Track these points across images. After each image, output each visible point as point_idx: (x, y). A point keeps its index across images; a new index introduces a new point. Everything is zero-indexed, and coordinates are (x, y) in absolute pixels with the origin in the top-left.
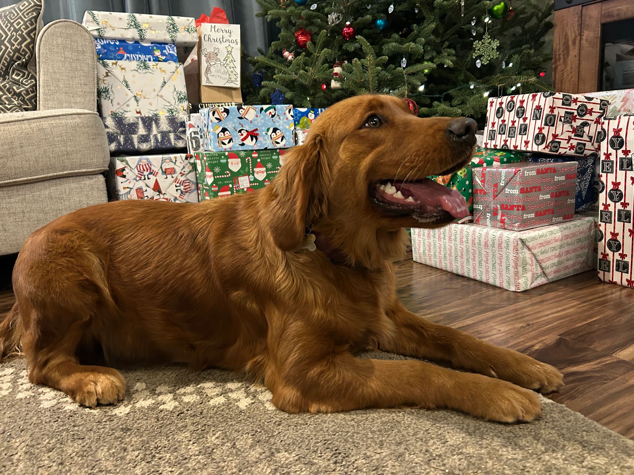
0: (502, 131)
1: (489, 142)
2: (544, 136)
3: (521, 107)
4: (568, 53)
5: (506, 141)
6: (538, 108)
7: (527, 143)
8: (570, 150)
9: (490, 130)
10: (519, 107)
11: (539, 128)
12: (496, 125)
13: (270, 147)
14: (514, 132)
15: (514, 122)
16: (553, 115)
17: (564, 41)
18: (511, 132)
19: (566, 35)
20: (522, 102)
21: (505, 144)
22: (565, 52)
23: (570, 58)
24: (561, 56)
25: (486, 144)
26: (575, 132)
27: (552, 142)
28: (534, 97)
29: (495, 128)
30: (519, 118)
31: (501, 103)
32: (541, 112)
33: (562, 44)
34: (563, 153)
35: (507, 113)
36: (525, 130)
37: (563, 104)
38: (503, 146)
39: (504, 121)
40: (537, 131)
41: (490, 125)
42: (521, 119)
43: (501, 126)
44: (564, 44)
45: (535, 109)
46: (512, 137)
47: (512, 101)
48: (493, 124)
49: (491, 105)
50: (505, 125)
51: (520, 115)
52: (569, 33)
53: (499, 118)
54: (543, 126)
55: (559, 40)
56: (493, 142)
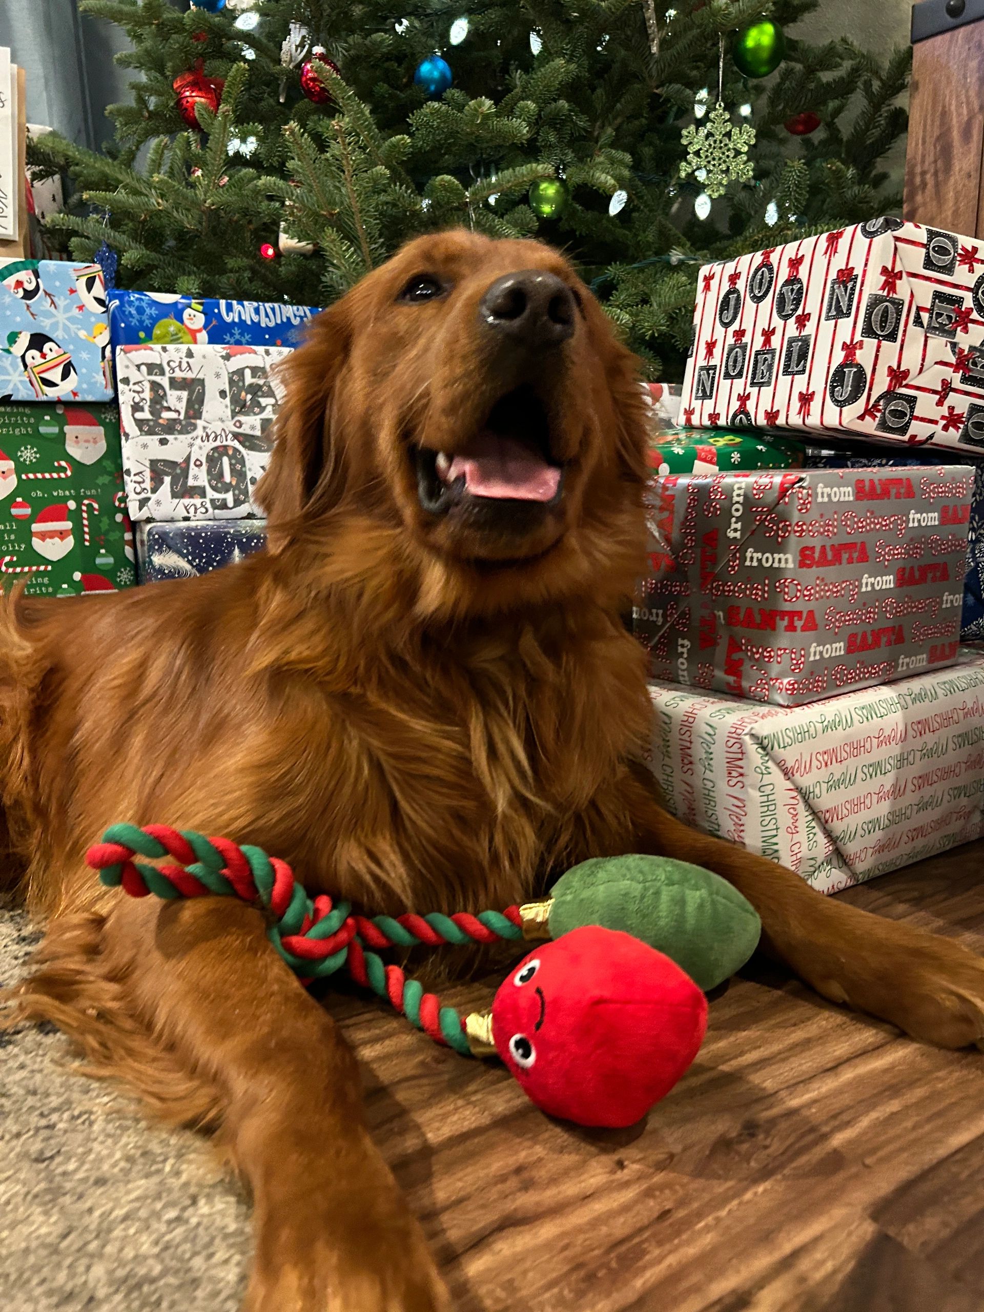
0: (735, 366)
1: (697, 404)
2: (861, 372)
3: (793, 280)
4: (948, 168)
5: (744, 399)
6: (846, 277)
7: (806, 399)
8: (945, 428)
9: (702, 368)
10: (788, 282)
11: (845, 346)
12: (717, 351)
13: (23, 393)
14: (770, 367)
15: (768, 334)
16: (893, 302)
17: (937, 133)
18: (762, 367)
19: (944, 114)
20: (795, 263)
21: (743, 410)
22: (940, 163)
23: (952, 180)
24: (929, 177)
25: (689, 413)
26: (966, 369)
27: (889, 395)
28: (833, 240)
29: (715, 361)
30: (786, 318)
31: (734, 278)
32: (853, 289)
33: (930, 141)
34: (921, 437)
35: (750, 305)
36: (803, 356)
37: (929, 264)
38: (735, 416)
39: (740, 334)
40: (839, 356)
41: (702, 351)
42: (792, 320)
43: (731, 350)
44: (938, 139)
45: (834, 283)
46: (761, 385)
47: (766, 264)
48: (711, 346)
49: (707, 288)
50: (744, 348)
51: (789, 308)
52: (953, 108)
53: (726, 325)
54: (858, 337)
55: (924, 131)
56: (709, 404)
